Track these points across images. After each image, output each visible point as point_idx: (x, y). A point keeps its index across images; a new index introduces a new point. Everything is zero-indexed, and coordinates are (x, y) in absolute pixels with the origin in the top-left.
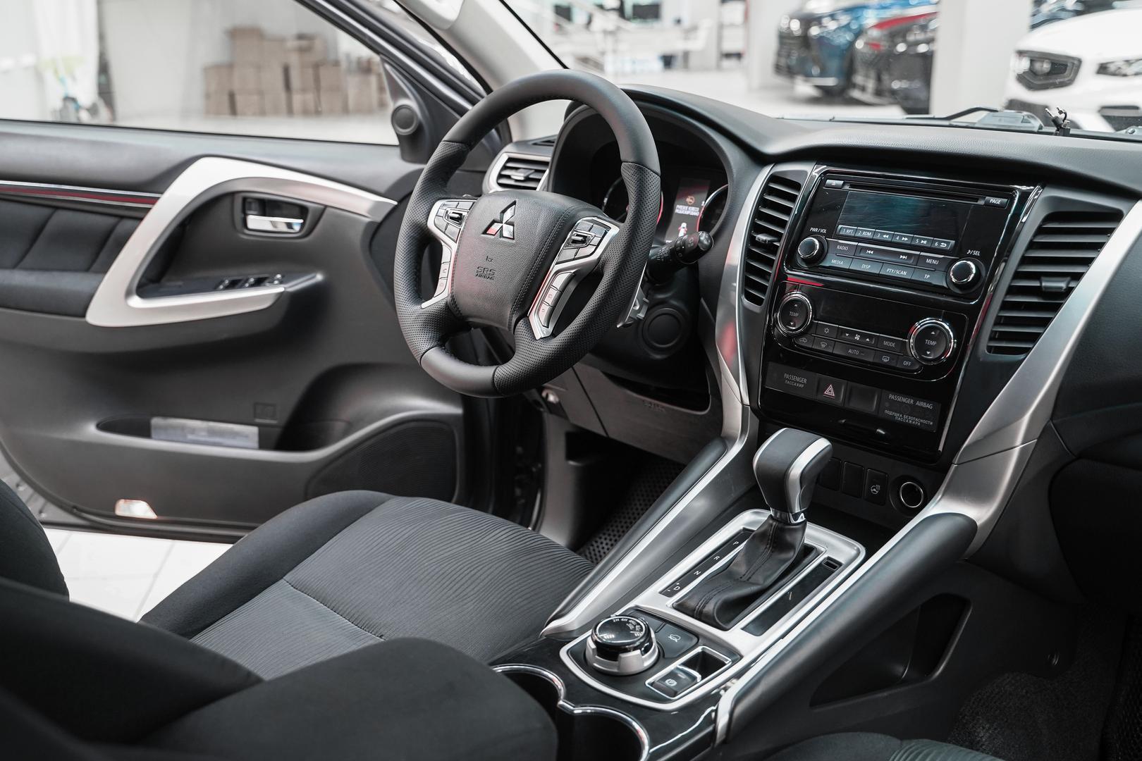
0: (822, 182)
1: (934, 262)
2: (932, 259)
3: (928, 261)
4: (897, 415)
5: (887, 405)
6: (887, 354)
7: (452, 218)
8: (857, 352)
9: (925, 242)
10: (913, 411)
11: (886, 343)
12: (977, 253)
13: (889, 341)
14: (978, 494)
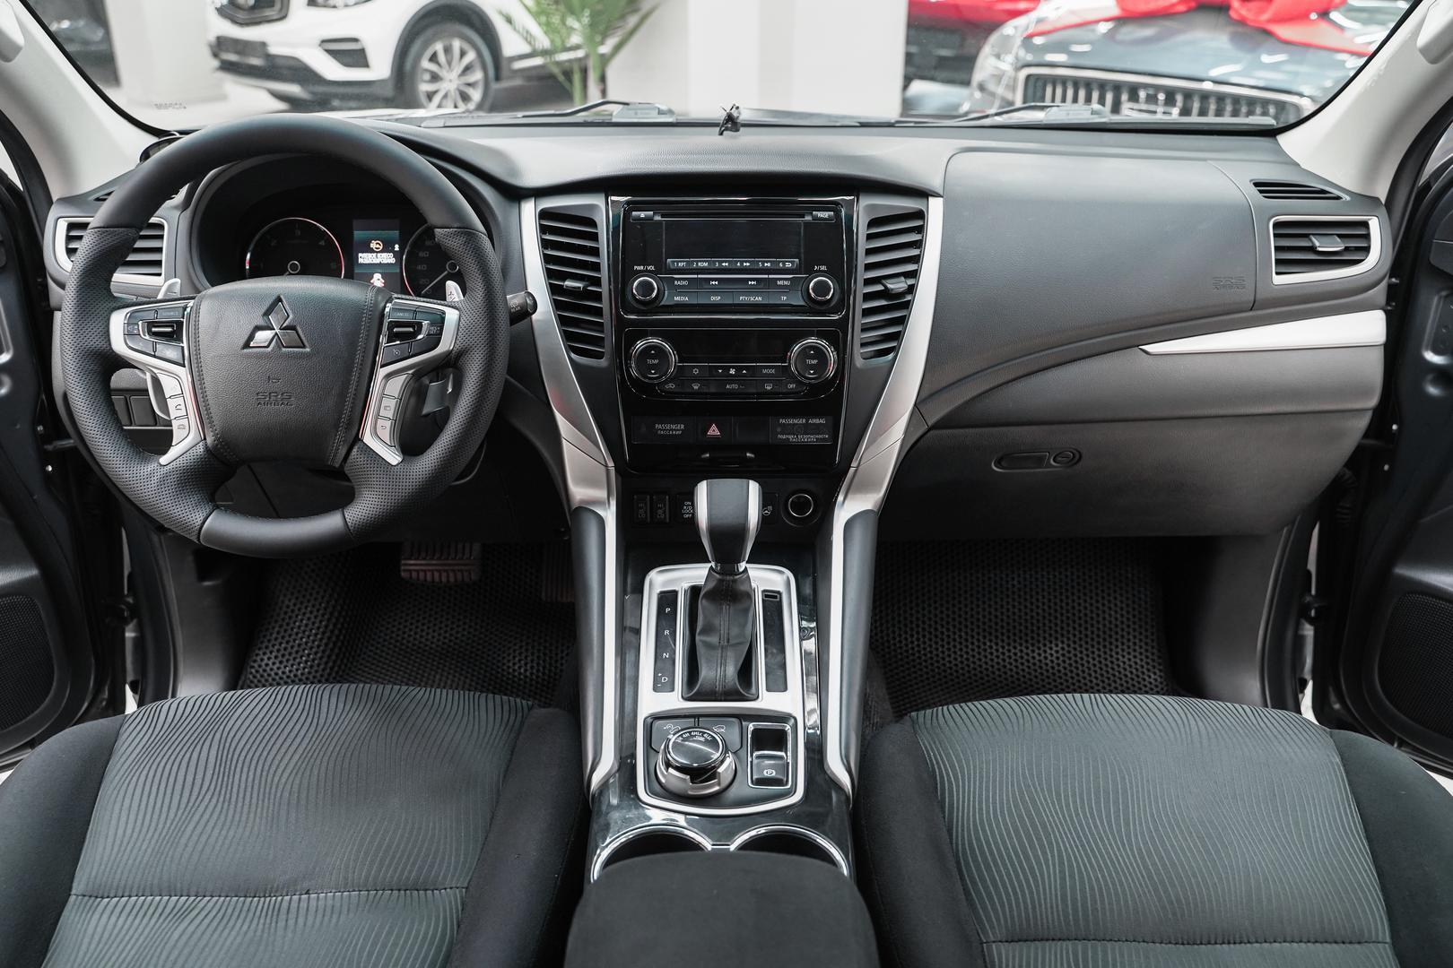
0: (627, 214)
1: (786, 283)
2: (783, 280)
3: (779, 283)
4: (791, 437)
5: (779, 430)
6: (769, 381)
7: (156, 334)
8: (735, 386)
9: (769, 265)
10: (807, 429)
11: (765, 371)
12: (823, 268)
13: (769, 369)
14: (866, 487)
